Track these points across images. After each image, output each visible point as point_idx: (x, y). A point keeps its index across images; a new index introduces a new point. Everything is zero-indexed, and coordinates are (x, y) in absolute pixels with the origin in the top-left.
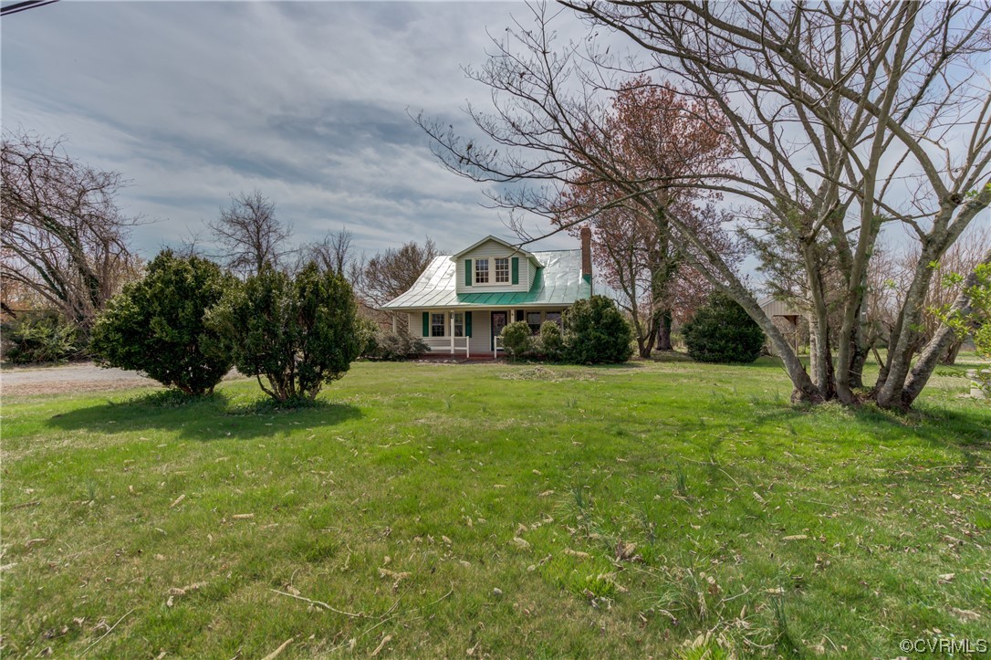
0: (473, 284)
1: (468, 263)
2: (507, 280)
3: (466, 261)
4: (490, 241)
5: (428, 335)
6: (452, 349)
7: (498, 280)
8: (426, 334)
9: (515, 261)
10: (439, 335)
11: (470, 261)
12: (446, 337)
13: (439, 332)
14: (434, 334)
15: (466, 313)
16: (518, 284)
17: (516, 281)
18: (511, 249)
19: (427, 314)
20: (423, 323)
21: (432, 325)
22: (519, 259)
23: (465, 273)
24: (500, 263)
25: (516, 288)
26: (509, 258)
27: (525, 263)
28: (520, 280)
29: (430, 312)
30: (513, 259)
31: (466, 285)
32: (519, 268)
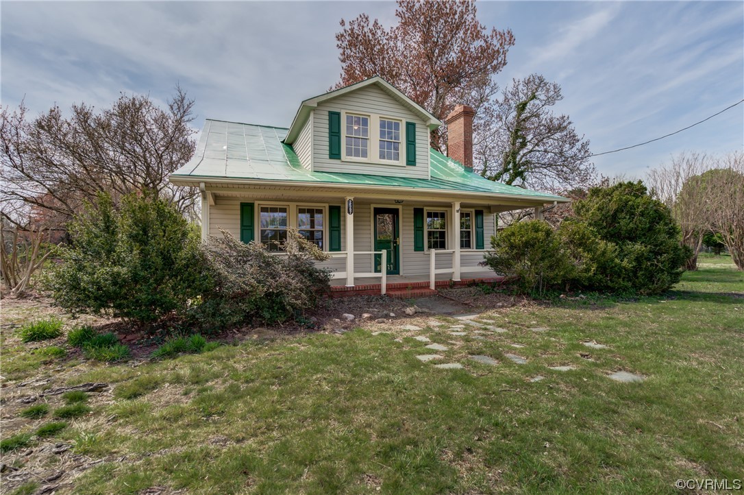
0: (343, 158)
1: (334, 118)
2: (397, 158)
3: (331, 113)
7: (382, 156)
9: (411, 128)
11: (339, 114)
15: (331, 208)
16: (415, 165)
17: (411, 161)
18: (406, 107)
19: (251, 206)
20: (242, 225)
21: (260, 229)
22: (417, 126)
23: (327, 135)
24: (388, 127)
25: (411, 172)
26: (401, 120)
27: (425, 134)
28: (417, 161)
29: (256, 203)
30: (408, 124)
31: (330, 158)
32: (417, 141)
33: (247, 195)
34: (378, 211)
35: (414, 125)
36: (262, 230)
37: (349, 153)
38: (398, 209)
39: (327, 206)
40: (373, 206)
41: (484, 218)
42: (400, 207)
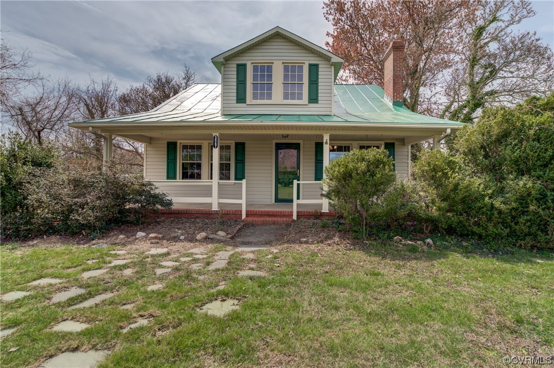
0: (248, 102)
1: (242, 69)
2: (300, 98)
3: (238, 66)
4: (277, 36)
5: (175, 178)
6: (214, 202)
7: (286, 97)
8: (171, 175)
9: (314, 69)
10: (192, 177)
11: (245, 65)
12: (204, 181)
13: (191, 172)
14: (185, 176)
15: (237, 144)
16: (317, 103)
17: (313, 99)
18: (309, 50)
19: (175, 144)
20: (168, 159)
21: (182, 162)
22: (320, 66)
23: (235, 84)
24: (291, 70)
25: (314, 109)
26: (304, 63)
27: (329, 73)
28: (319, 98)
29: (179, 142)
30: (310, 65)
31: (237, 103)
32: (320, 80)
33: (172, 136)
34: (279, 146)
35: (317, 66)
36: (183, 163)
37: (255, 97)
38: (299, 144)
39: (233, 142)
40: (274, 142)
41: (396, 150)
42: (301, 142)
